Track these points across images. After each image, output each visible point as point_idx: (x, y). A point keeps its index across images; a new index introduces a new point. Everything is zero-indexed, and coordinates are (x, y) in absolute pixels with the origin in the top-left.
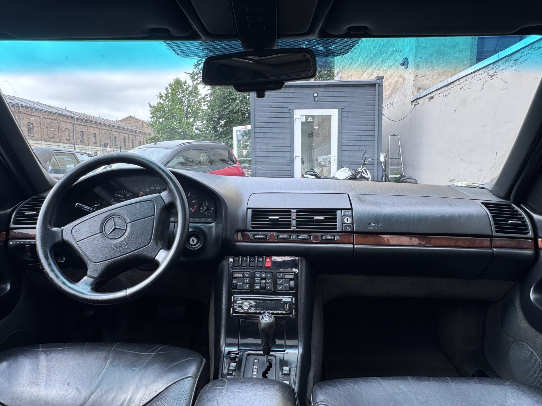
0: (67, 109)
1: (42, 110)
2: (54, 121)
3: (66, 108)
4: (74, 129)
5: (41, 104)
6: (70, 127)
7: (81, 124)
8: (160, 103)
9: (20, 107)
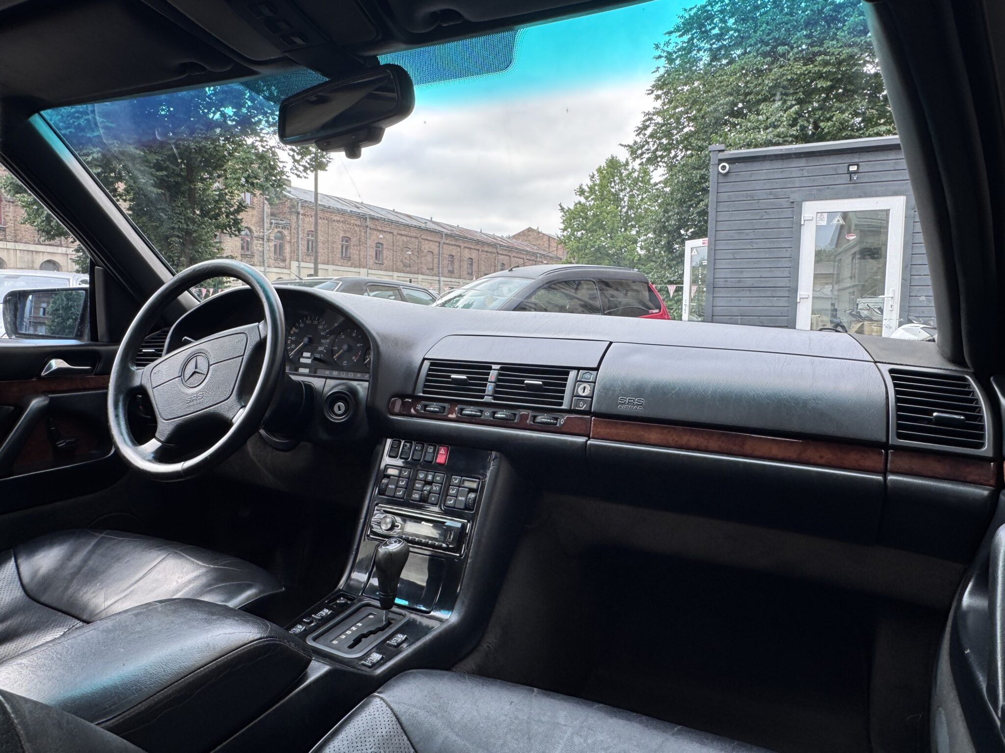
0: (433, 220)
1: (397, 222)
2: (413, 239)
3: (431, 218)
4: (441, 252)
5: (397, 212)
6: (434, 247)
7: (451, 242)
8: (580, 203)
9: (368, 219)
